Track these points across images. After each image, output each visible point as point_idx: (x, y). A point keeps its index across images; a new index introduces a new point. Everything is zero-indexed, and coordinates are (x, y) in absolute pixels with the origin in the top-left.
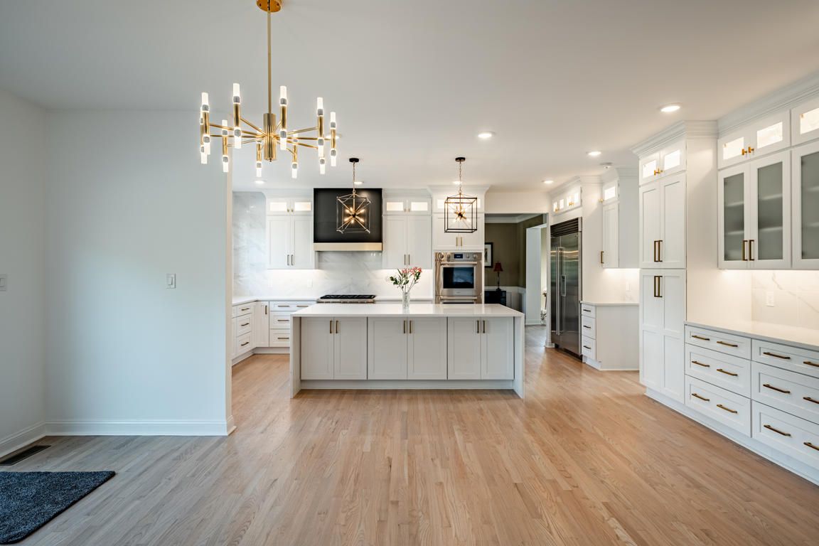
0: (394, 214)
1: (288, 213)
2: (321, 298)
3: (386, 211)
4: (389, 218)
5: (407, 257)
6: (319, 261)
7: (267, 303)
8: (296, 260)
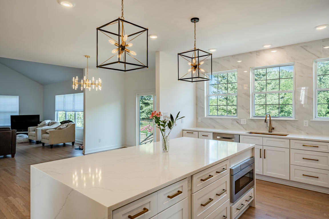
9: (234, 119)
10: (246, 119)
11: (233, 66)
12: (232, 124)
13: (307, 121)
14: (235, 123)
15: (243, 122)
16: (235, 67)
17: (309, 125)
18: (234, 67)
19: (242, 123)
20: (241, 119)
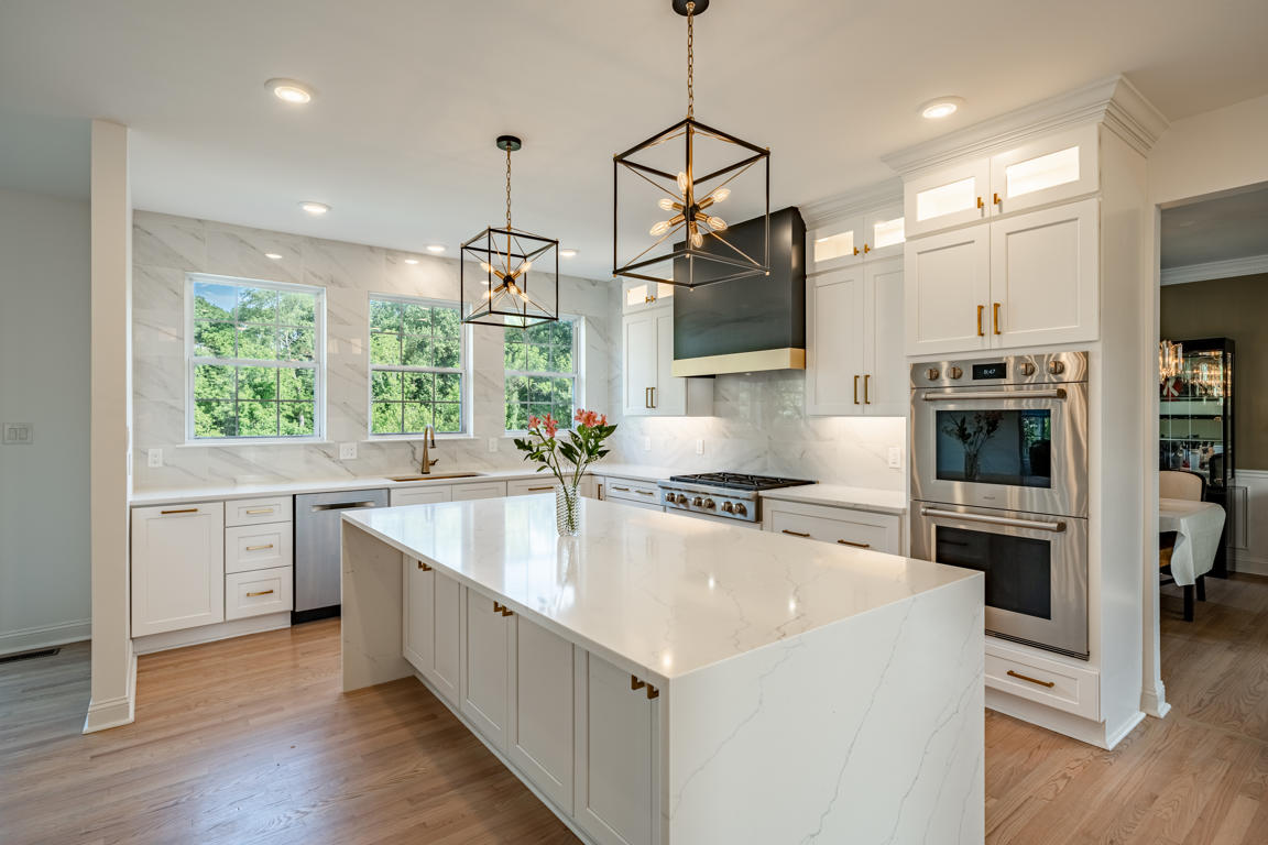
0: (834, 267)
1: (649, 305)
2: (672, 479)
3: (814, 264)
4: (819, 280)
5: (861, 382)
6: (714, 400)
7: (601, 480)
8: (662, 399)
9: (316, 446)
10: (354, 445)
11: (312, 273)
12: (308, 462)
13: (495, 440)
14: (318, 457)
15: (347, 452)
16: (321, 278)
17: (499, 450)
18: (315, 276)
19: (342, 458)
20: (341, 445)
